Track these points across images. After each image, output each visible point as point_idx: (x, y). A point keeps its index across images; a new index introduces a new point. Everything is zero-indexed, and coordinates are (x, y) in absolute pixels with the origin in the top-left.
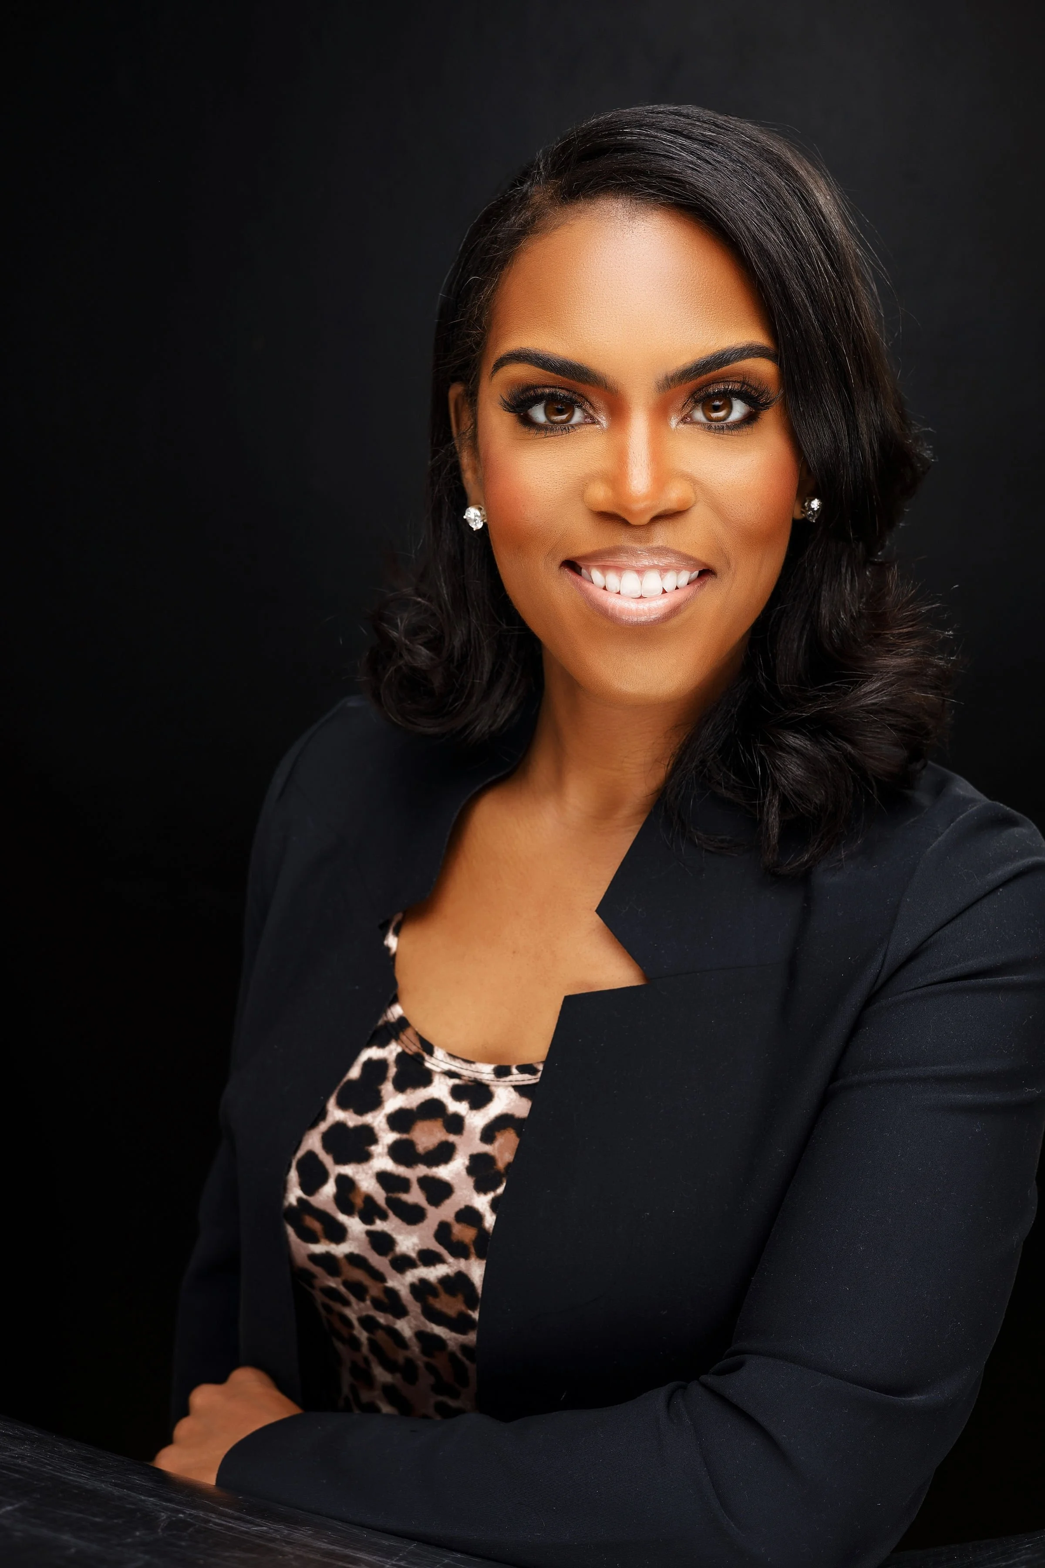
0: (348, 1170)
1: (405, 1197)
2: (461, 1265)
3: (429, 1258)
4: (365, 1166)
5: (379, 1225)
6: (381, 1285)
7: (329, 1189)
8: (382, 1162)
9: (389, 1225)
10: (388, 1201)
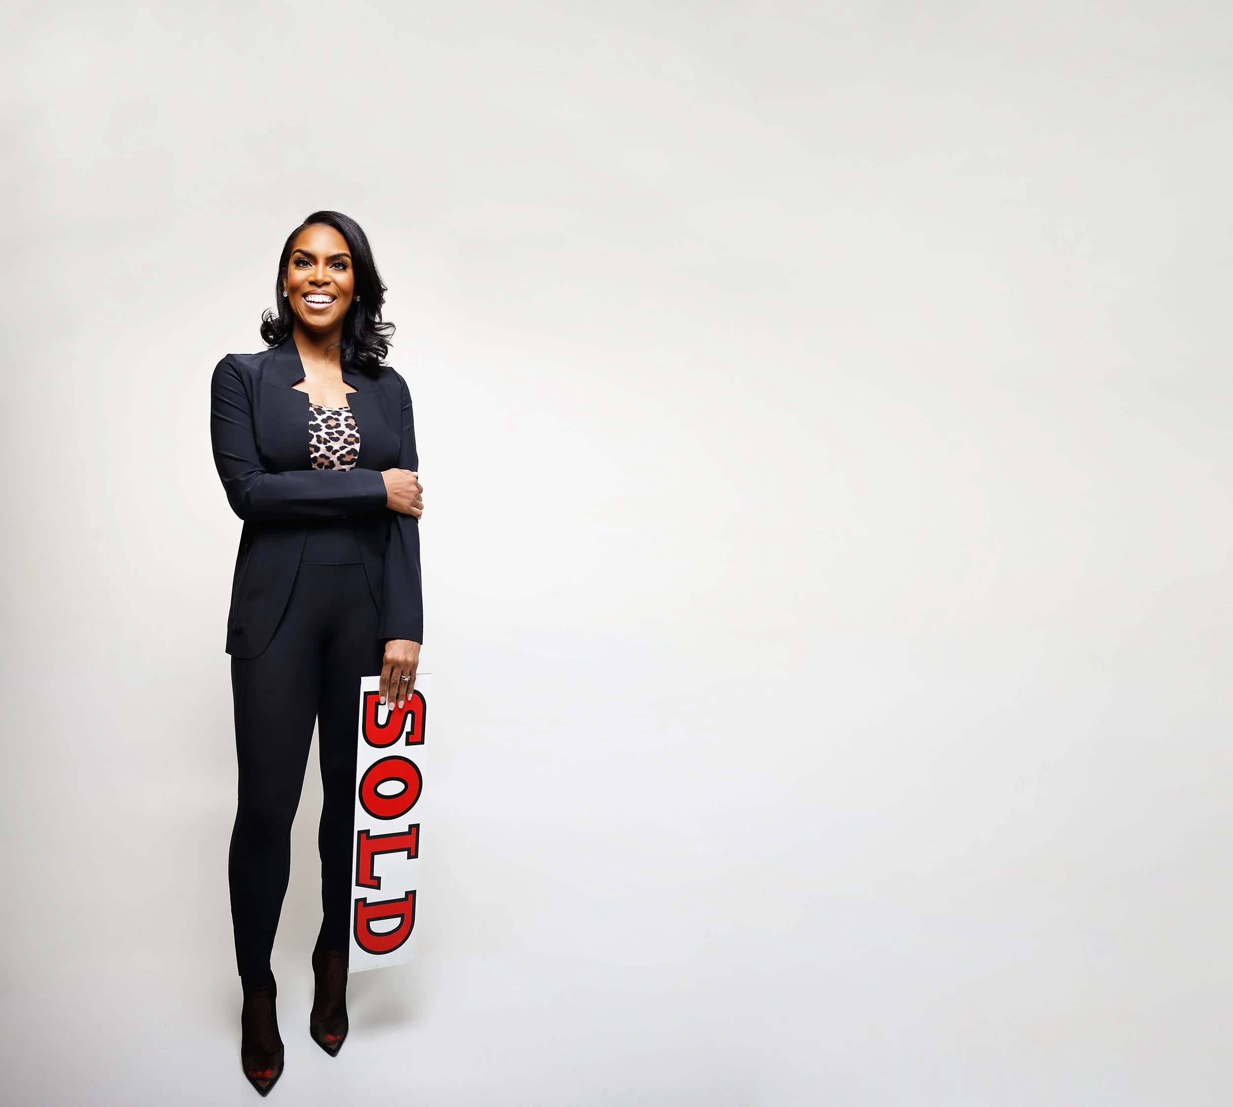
0: (318, 433)
1: (333, 436)
2: (352, 447)
3: (342, 448)
4: (321, 432)
5: (328, 444)
6: (328, 461)
7: (315, 439)
8: (325, 430)
9: (332, 443)
10: (330, 438)
